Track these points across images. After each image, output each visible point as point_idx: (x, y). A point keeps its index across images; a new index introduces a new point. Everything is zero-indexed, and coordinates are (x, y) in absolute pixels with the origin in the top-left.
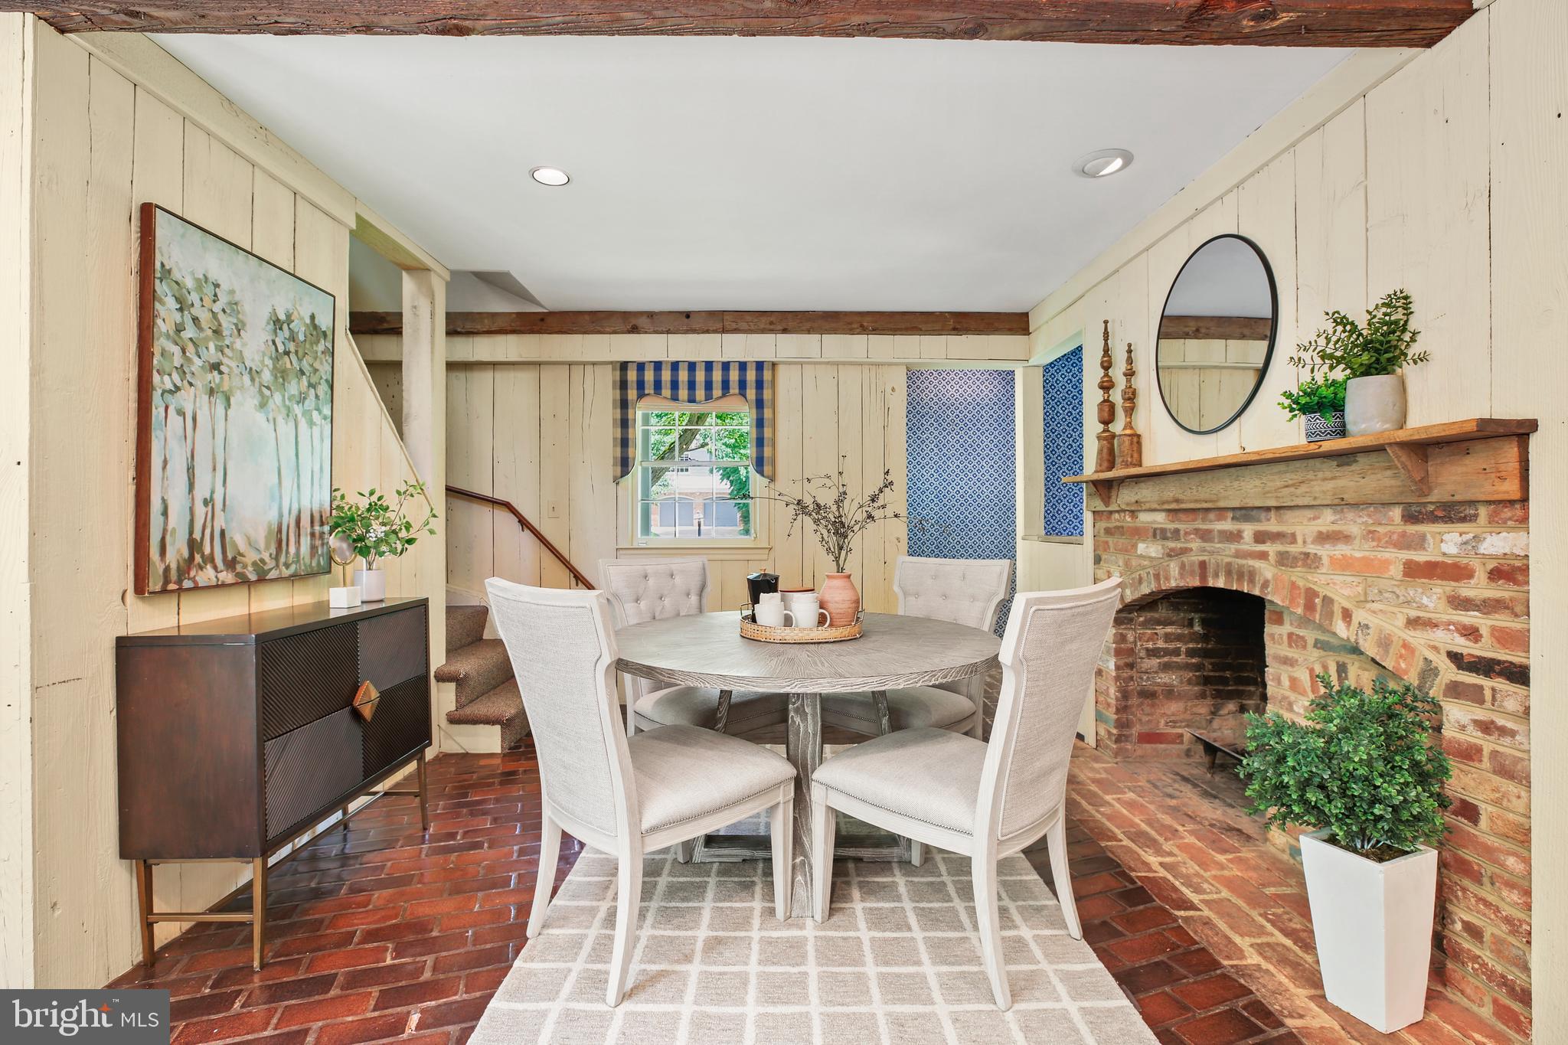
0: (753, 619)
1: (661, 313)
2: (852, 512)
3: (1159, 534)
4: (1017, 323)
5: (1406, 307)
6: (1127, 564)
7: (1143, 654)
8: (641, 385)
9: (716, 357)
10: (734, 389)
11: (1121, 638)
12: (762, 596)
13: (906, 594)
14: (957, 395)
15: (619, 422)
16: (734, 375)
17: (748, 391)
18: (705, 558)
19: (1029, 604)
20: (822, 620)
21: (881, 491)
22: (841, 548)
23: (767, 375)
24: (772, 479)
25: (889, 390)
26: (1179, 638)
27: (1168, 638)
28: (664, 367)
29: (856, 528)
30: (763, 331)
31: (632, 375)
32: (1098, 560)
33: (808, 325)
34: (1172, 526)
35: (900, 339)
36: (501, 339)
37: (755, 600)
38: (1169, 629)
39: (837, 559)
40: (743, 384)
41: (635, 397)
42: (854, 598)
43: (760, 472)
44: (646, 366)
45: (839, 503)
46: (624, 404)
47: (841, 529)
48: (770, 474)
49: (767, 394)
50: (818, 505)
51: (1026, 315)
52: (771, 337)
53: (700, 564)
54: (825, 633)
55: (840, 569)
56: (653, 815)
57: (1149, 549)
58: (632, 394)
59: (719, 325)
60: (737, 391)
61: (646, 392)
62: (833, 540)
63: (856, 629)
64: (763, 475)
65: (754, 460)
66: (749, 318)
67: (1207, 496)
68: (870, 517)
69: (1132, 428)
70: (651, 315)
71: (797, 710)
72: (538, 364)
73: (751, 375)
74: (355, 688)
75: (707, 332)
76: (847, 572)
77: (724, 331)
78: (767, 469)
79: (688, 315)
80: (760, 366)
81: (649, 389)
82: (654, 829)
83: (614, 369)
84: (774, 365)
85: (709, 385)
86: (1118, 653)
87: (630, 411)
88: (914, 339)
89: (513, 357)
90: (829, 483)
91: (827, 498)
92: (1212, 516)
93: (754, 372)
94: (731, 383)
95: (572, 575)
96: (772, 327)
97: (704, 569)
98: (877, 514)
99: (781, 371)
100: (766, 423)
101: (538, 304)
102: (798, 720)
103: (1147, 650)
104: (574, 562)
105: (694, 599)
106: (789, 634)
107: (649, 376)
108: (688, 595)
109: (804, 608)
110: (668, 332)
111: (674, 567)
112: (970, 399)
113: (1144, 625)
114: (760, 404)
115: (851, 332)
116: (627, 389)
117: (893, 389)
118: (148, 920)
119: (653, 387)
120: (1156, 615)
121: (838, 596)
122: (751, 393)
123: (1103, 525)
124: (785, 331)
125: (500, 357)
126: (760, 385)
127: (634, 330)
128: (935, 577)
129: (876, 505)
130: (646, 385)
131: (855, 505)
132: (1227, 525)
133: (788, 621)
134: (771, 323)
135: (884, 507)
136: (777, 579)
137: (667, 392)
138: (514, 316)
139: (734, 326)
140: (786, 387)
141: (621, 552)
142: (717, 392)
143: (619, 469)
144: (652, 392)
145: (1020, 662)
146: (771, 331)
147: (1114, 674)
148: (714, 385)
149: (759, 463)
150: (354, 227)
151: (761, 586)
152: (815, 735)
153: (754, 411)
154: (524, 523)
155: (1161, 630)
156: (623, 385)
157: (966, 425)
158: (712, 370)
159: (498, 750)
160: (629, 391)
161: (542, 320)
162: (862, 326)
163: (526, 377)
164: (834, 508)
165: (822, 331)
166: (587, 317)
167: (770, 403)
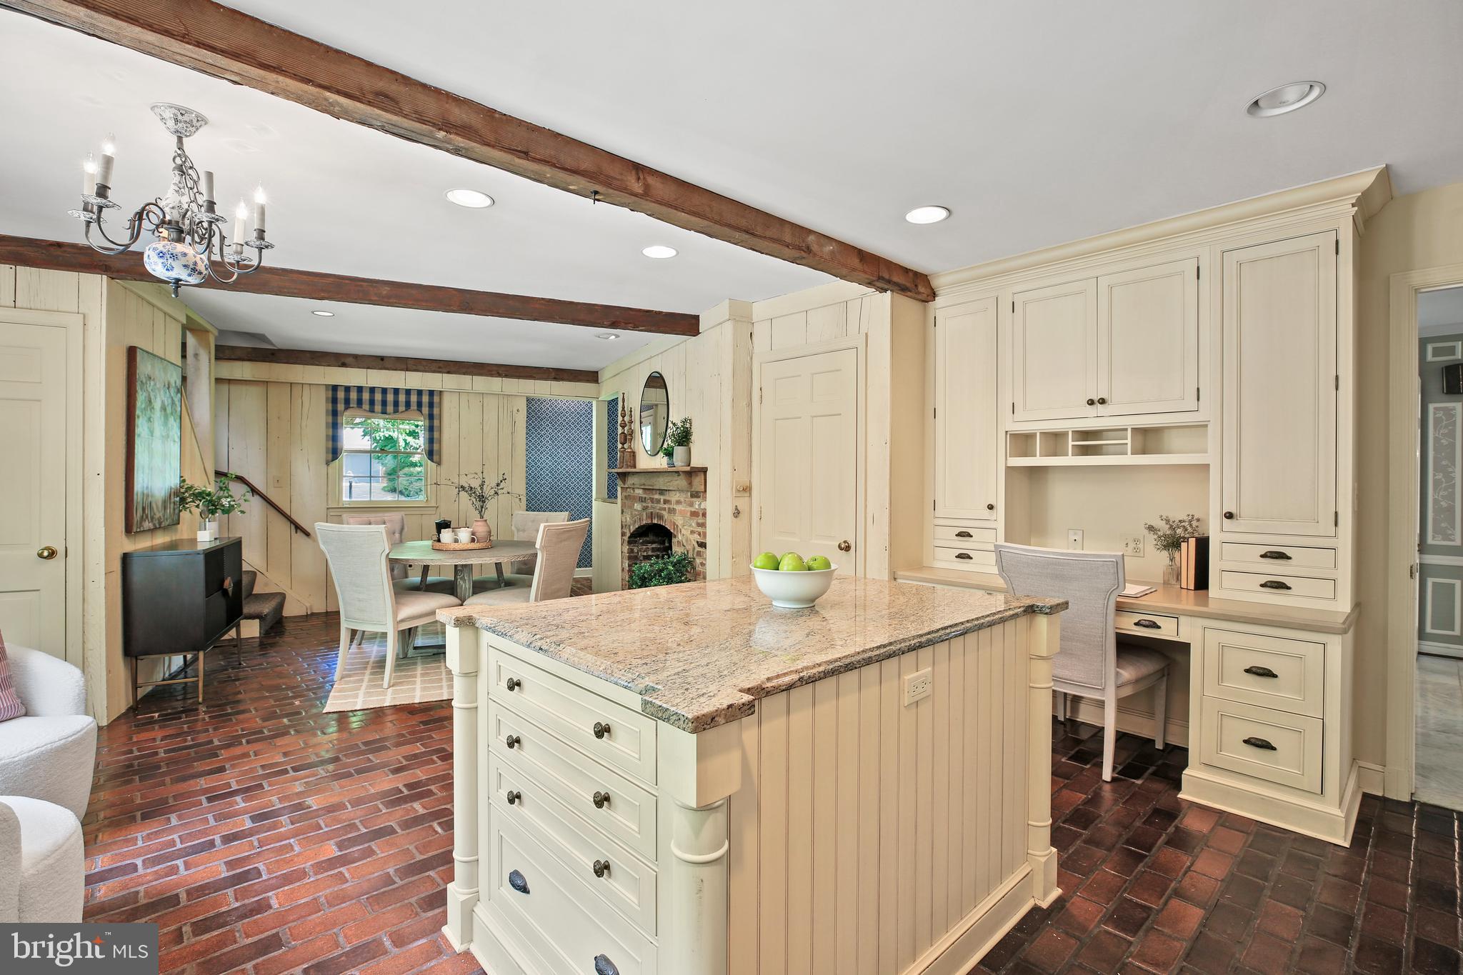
0: (439, 540)
1: (363, 356)
2: (488, 491)
3: (642, 500)
4: (592, 377)
5: (691, 424)
6: (631, 512)
7: (641, 558)
8: (347, 401)
9: (401, 385)
10: (414, 406)
11: (631, 551)
12: (442, 530)
13: (518, 530)
14: (564, 407)
15: (331, 425)
16: (414, 398)
17: (423, 409)
18: (403, 513)
19: (545, 527)
20: (473, 540)
21: (501, 481)
22: (482, 507)
23: (436, 399)
24: (439, 463)
25: (515, 410)
26: (658, 550)
27: (653, 550)
28: (364, 390)
29: (490, 498)
30: (434, 372)
31: (341, 395)
32: (622, 512)
33: (464, 370)
34: (644, 496)
35: (522, 381)
36: (238, 364)
37: (439, 532)
38: (654, 546)
39: (480, 512)
40: (420, 404)
41: (343, 408)
42: (488, 530)
43: (432, 460)
44: (351, 389)
45: (482, 486)
46: (335, 413)
47: (482, 499)
48: (438, 460)
49: (436, 411)
50: (471, 488)
51: (597, 372)
52: (439, 375)
53: (400, 517)
54: (475, 545)
55: (482, 517)
56: (402, 615)
57: (638, 506)
58: (341, 407)
59: (405, 367)
60: (416, 408)
61: (351, 406)
62: (478, 504)
63: (489, 544)
64: (433, 461)
65: (427, 452)
66: (424, 363)
67: (650, 483)
68: (496, 493)
69: (631, 448)
70: (356, 357)
71: (461, 579)
72: (266, 383)
73: (425, 399)
74: (223, 581)
75: (396, 370)
76: (485, 518)
77: (407, 370)
78: (435, 458)
79: (382, 358)
80: (431, 393)
81: (353, 404)
82: (402, 621)
83: (327, 390)
84: (441, 392)
85: (396, 404)
86: (630, 558)
87: (339, 418)
88: (531, 382)
89: (248, 376)
90: (476, 476)
91: (475, 484)
92: (654, 492)
93: (427, 397)
94: (412, 403)
95: (293, 527)
96: (440, 370)
97: (403, 519)
98: (500, 492)
99: (446, 398)
100: (435, 429)
101: (272, 344)
102: (461, 582)
103: (644, 556)
104: (294, 517)
105: (397, 535)
106: (457, 546)
107: (354, 395)
108: (394, 533)
109: (464, 535)
110: (368, 368)
111: (386, 518)
112: (573, 410)
113: (643, 544)
114: (431, 417)
115: (492, 375)
116: (337, 403)
117: (518, 410)
118: (135, 687)
119: (356, 403)
120: (648, 539)
121: (480, 529)
122: (425, 410)
123: (624, 494)
124: (448, 373)
125: (237, 376)
126: (431, 405)
127: (344, 365)
128: (533, 521)
129: (499, 488)
130: (351, 402)
131: (489, 488)
132: (657, 496)
133: (456, 541)
134: (440, 368)
135: (502, 489)
136: (450, 522)
137: (366, 406)
138: (250, 350)
139: (414, 367)
140: (449, 408)
141: (330, 510)
142: (402, 408)
143: (330, 456)
144: (355, 406)
145: (543, 547)
146: (440, 372)
147: (627, 569)
148: (400, 404)
149: (430, 454)
150: (185, 322)
151: (443, 525)
152: (469, 588)
153: (427, 421)
154: (254, 491)
155: (650, 546)
156: (334, 401)
157: (570, 426)
158: (398, 394)
159: (257, 635)
160: (339, 405)
161: (273, 354)
162: (498, 373)
163: (255, 391)
164: (479, 489)
165: (472, 374)
166: (308, 355)
167: (438, 417)
